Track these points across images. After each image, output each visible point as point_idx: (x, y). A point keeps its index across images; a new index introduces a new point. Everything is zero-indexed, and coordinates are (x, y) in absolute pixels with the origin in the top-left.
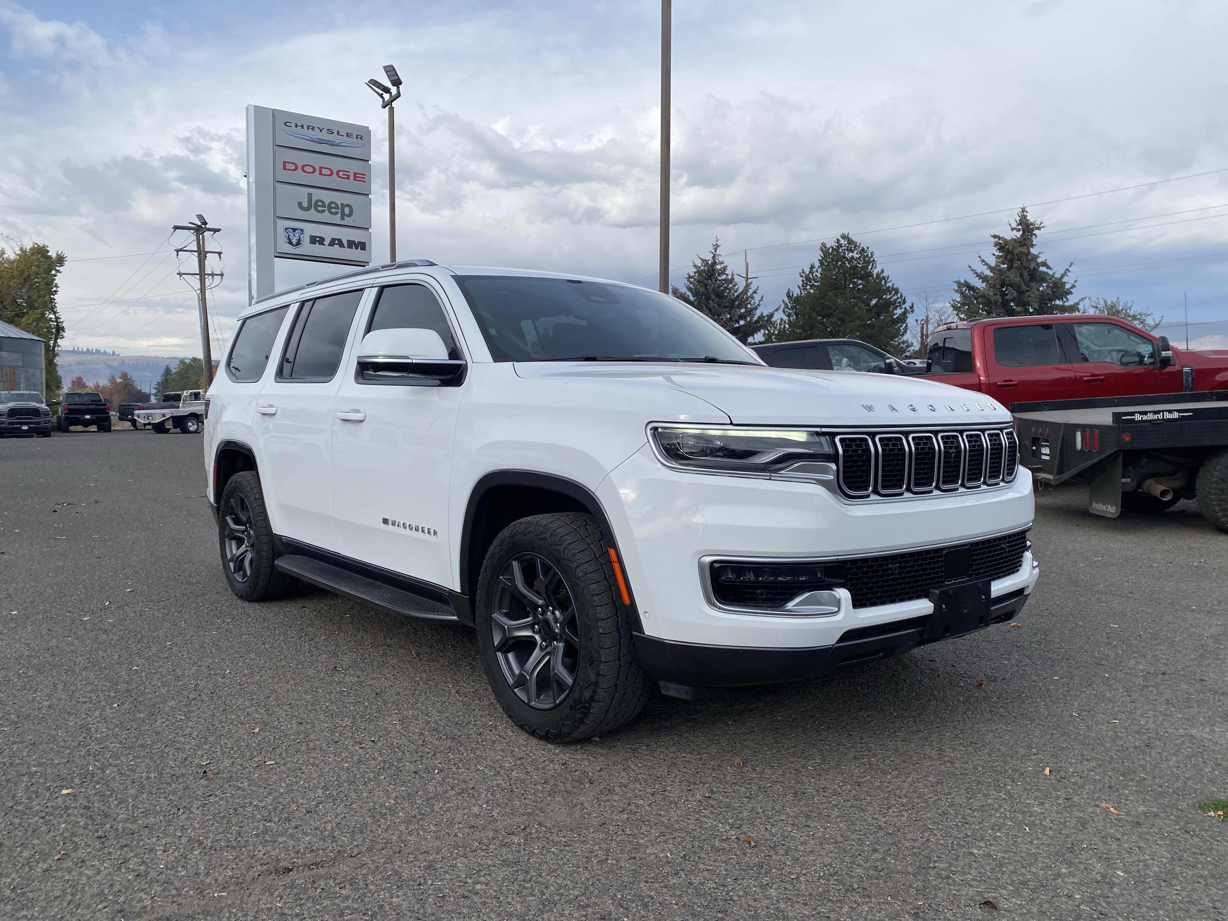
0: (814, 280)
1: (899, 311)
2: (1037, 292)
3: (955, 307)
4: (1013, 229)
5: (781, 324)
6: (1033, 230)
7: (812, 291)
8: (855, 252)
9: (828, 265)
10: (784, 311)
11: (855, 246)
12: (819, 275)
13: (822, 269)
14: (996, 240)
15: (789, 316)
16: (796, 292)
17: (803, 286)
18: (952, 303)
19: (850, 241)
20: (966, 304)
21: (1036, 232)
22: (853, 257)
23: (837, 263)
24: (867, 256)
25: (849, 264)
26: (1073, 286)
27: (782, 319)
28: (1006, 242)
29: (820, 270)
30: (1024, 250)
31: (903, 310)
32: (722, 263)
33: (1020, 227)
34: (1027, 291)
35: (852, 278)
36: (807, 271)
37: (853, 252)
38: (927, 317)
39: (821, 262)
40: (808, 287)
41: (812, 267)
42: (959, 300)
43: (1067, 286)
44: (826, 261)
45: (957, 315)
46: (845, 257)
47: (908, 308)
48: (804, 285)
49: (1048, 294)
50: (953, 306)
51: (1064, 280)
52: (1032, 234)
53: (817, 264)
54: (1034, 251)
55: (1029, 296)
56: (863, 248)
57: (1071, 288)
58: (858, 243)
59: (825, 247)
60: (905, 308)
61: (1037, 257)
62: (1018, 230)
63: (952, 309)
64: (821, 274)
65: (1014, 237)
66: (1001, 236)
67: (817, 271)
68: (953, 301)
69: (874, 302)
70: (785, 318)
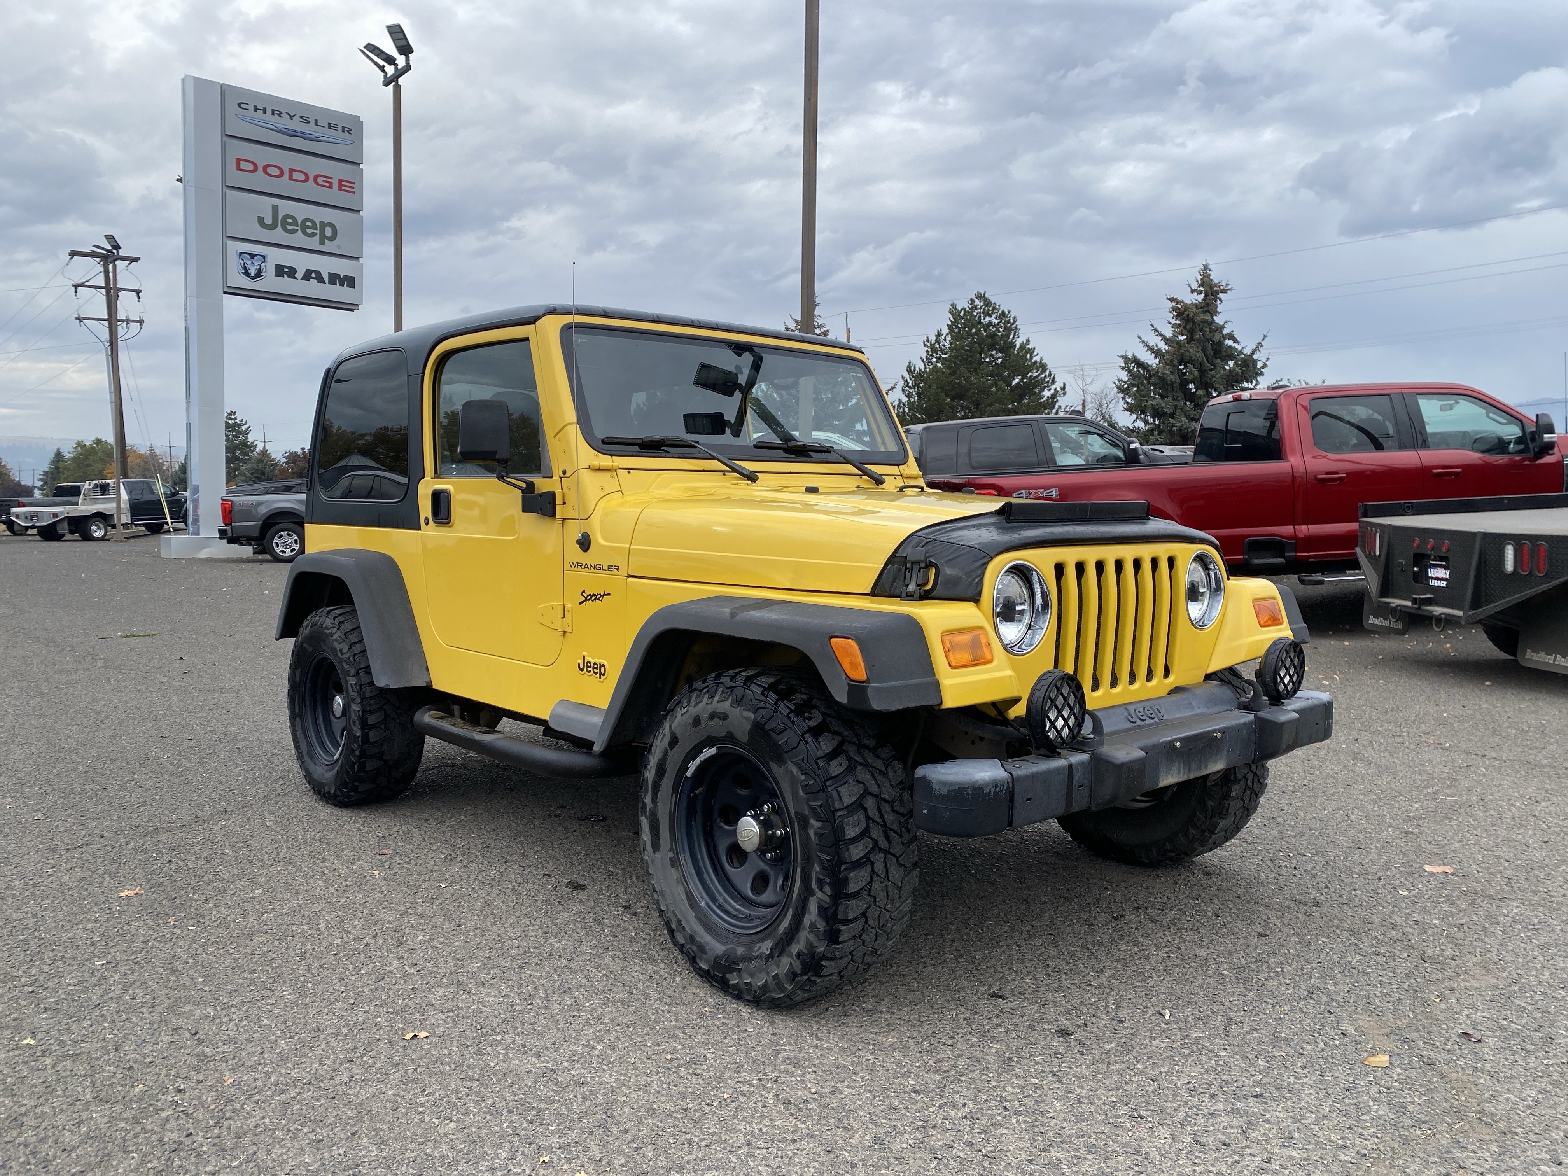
0: (941, 350)
1: (1047, 394)
2: (1222, 372)
3: (1120, 389)
4: (1193, 291)
5: (899, 407)
6: (1217, 293)
7: (939, 365)
8: (994, 316)
9: (959, 332)
10: (903, 390)
11: (994, 308)
12: (947, 345)
13: (952, 338)
14: (1174, 304)
15: (909, 396)
16: (920, 366)
17: (927, 358)
18: (1117, 383)
19: (987, 303)
20: (1134, 386)
21: (1221, 295)
22: (990, 322)
23: (970, 329)
24: (1009, 322)
25: (985, 331)
26: (1265, 366)
27: (900, 401)
28: (1186, 307)
29: (948, 339)
30: (1207, 317)
31: (1052, 391)
32: (822, 326)
33: (1202, 289)
34: (1211, 370)
35: (989, 350)
36: (933, 339)
37: (991, 316)
38: (1084, 401)
39: (950, 327)
40: (934, 360)
41: (939, 334)
42: (1126, 379)
43: (1259, 365)
44: (957, 327)
45: (1123, 398)
46: (980, 323)
47: (1059, 389)
48: (929, 356)
49: (1237, 374)
50: (1118, 387)
51: (1255, 357)
52: (1216, 299)
53: (945, 330)
54: (1219, 319)
55: (1213, 377)
56: (1003, 311)
57: (1263, 367)
58: (998, 304)
59: (956, 309)
60: (1055, 389)
61: (1223, 327)
62: (1200, 293)
63: (1116, 390)
64: (951, 343)
65: (1195, 301)
66: (1180, 299)
67: (945, 340)
68: (1119, 380)
69: (1017, 380)
70: (905, 399)
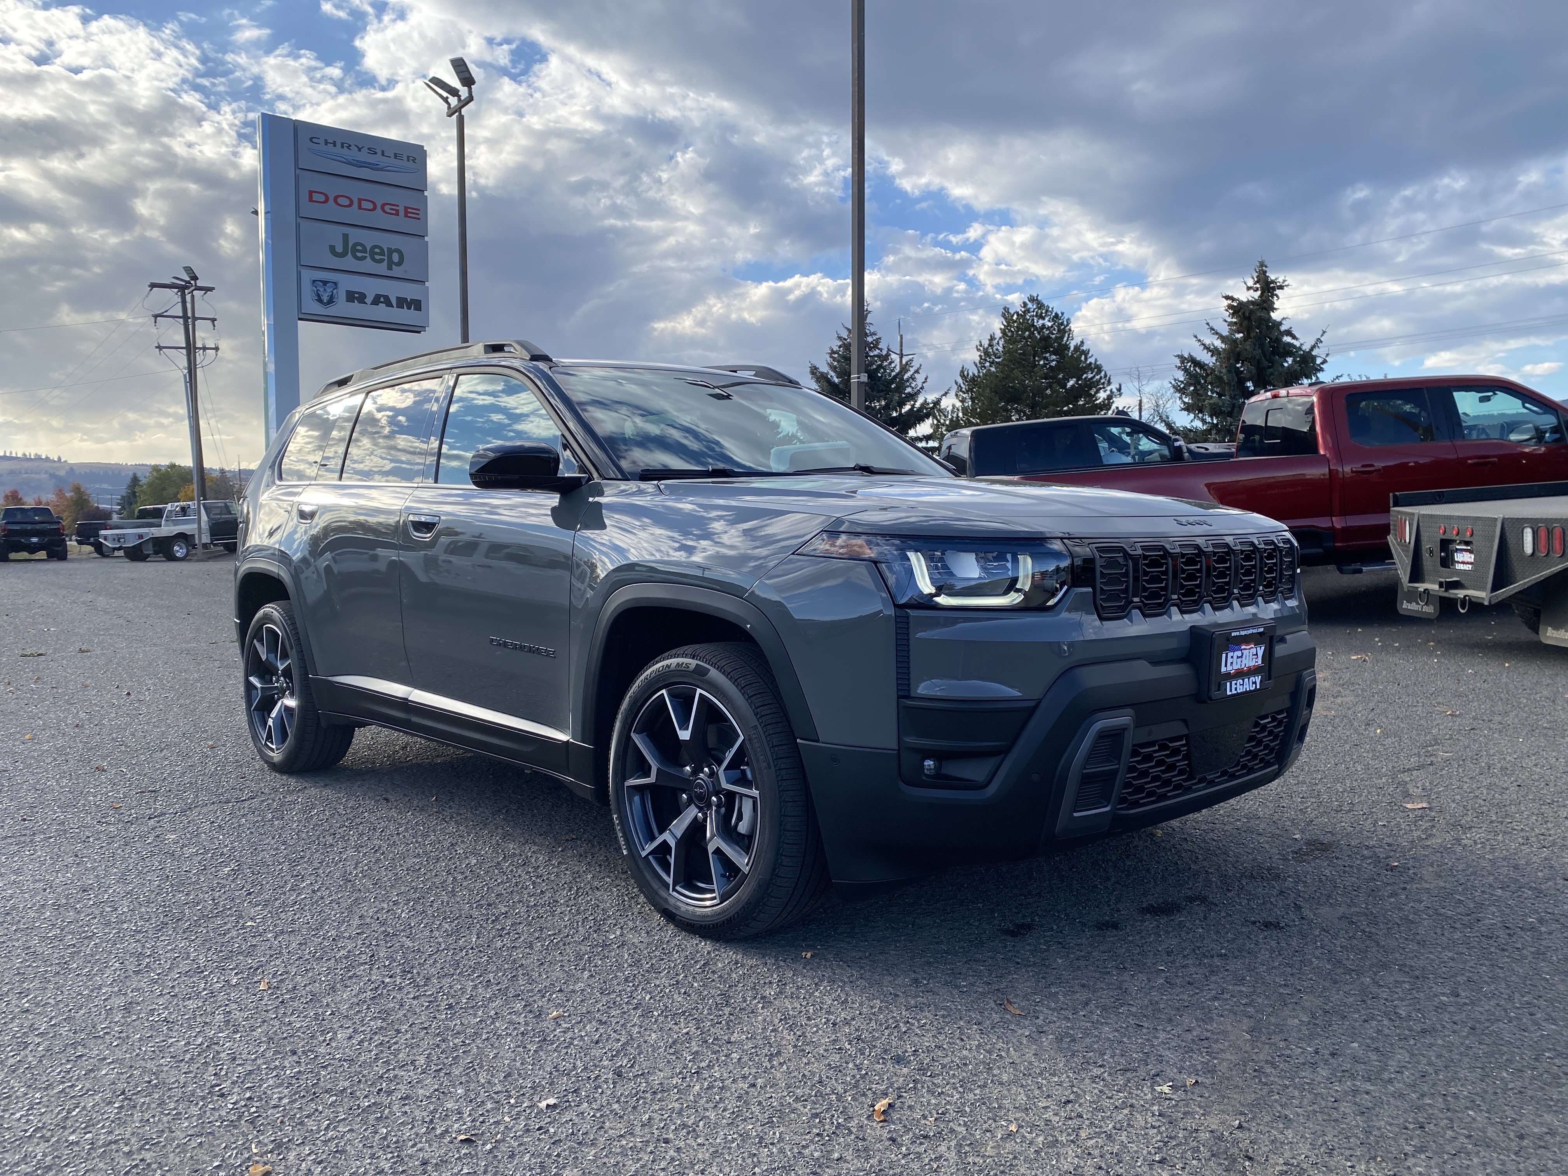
0: (995, 355)
1: (1102, 395)
2: (1281, 369)
3: (1177, 389)
4: (1249, 288)
5: (953, 412)
6: (1274, 289)
7: (993, 369)
8: (1047, 319)
9: (1012, 336)
10: (957, 395)
11: (1047, 311)
12: (1001, 349)
13: (1005, 341)
14: (1229, 302)
15: (963, 401)
16: (973, 371)
17: (980, 363)
18: (1173, 382)
19: (1040, 305)
20: (1191, 385)
21: (1277, 292)
22: (1043, 325)
23: (1024, 333)
24: (1062, 324)
25: (1039, 333)
26: (1325, 362)
27: (954, 406)
28: (1241, 303)
29: (1002, 342)
30: (1263, 314)
31: (1108, 392)
32: (874, 334)
33: (1258, 286)
34: (1269, 367)
35: (1043, 353)
36: (986, 343)
37: (1044, 319)
38: (1141, 401)
39: (1003, 332)
40: (987, 364)
41: (992, 338)
42: (1182, 379)
43: (1319, 361)
44: (1010, 331)
45: (1180, 398)
46: (1033, 325)
47: (1114, 390)
48: (982, 360)
49: (1295, 371)
50: (1174, 387)
51: (1314, 353)
52: (1273, 295)
53: (998, 334)
54: (1275, 316)
55: (1272, 374)
56: (1056, 314)
57: (1322, 363)
58: (1051, 307)
59: (1008, 313)
60: (1111, 391)
61: (1280, 323)
62: (1256, 290)
63: (1172, 390)
64: (1004, 347)
65: (1251, 299)
66: (1235, 297)
67: (998, 343)
68: (1175, 380)
69: (1071, 383)
70: (958, 404)
